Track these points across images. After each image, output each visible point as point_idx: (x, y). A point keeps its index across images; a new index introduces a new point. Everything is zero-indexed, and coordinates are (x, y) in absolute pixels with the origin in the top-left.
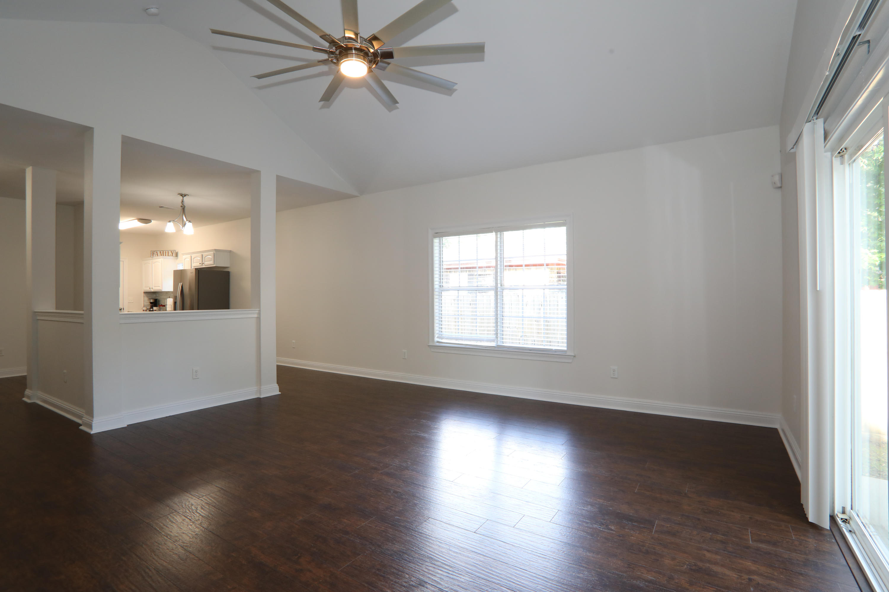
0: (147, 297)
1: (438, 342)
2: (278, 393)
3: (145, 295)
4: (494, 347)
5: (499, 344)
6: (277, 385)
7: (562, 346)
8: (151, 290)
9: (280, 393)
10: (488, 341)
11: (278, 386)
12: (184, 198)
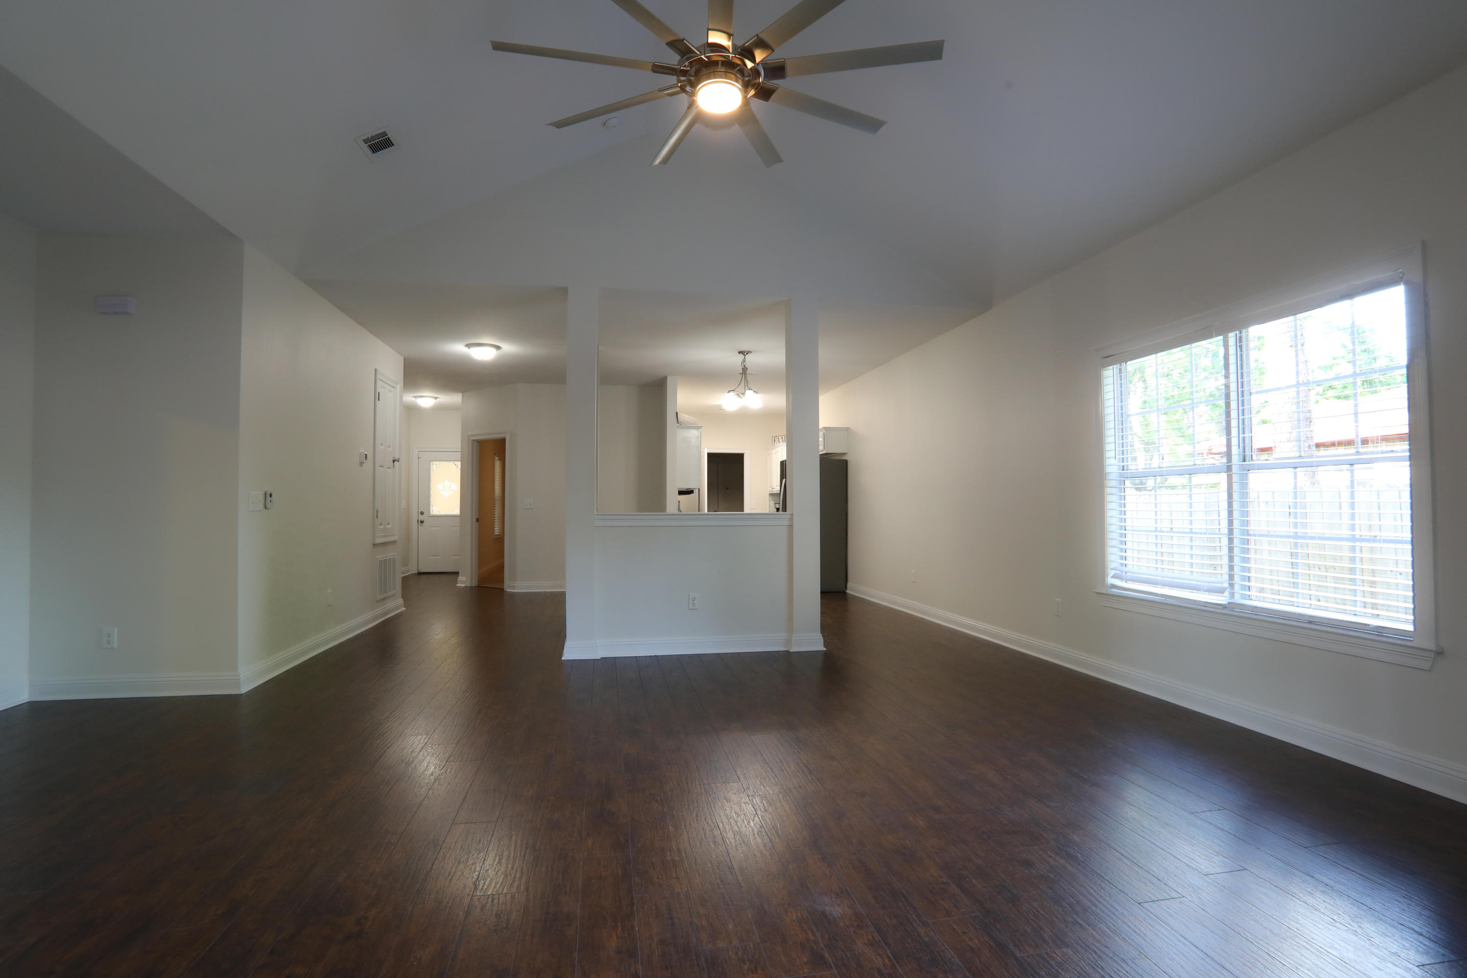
0: (773, 500)
1: (1113, 586)
2: (821, 648)
3: (770, 498)
4: (1221, 607)
5: (1238, 599)
6: (821, 635)
7: (1398, 620)
8: (773, 491)
9: (825, 649)
10: (1210, 591)
11: (823, 637)
12: (746, 357)
